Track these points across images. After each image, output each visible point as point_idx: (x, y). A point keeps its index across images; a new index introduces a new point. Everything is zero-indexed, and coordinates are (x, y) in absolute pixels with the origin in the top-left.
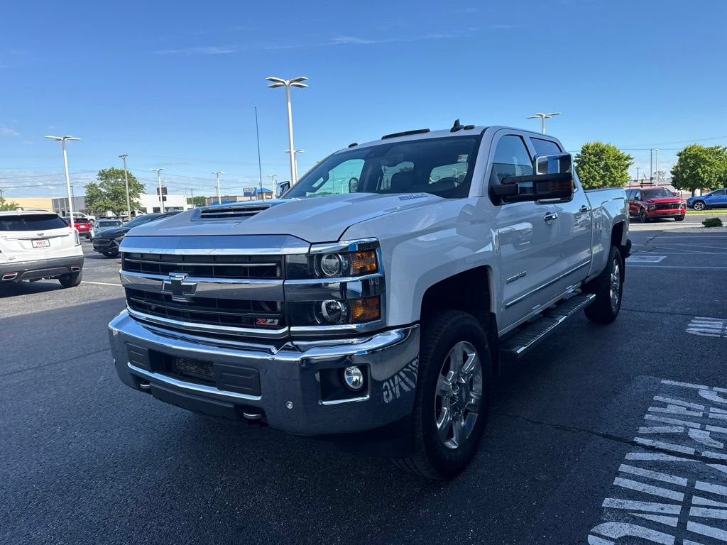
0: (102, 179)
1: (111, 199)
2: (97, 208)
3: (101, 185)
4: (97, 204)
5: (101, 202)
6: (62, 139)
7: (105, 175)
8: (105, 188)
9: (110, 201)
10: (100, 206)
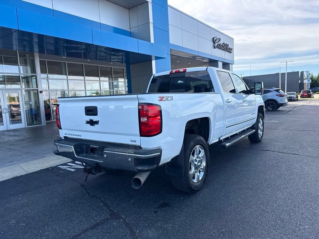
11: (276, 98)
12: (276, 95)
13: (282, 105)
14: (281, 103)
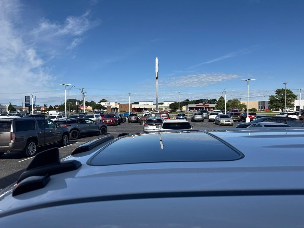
0: (277, 94)
1: (280, 102)
2: (273, 106)
3: (276, 96)
4: (273, 104)
5: (275, 104)
6: (247, 80)
7: (278, 92)
8: (278, 98)
9: (279, 103)
10: (275, 105)
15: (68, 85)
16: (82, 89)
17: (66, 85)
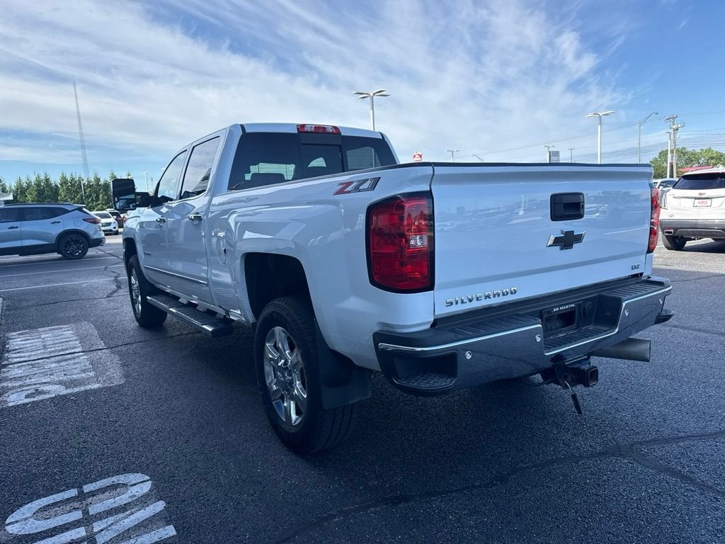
11: (84, 227)
12: (84, 220)
13: (99, 242)
14: (97, 239)
15: (606, 115)
16: (674, 118)
17: (601, 114)
